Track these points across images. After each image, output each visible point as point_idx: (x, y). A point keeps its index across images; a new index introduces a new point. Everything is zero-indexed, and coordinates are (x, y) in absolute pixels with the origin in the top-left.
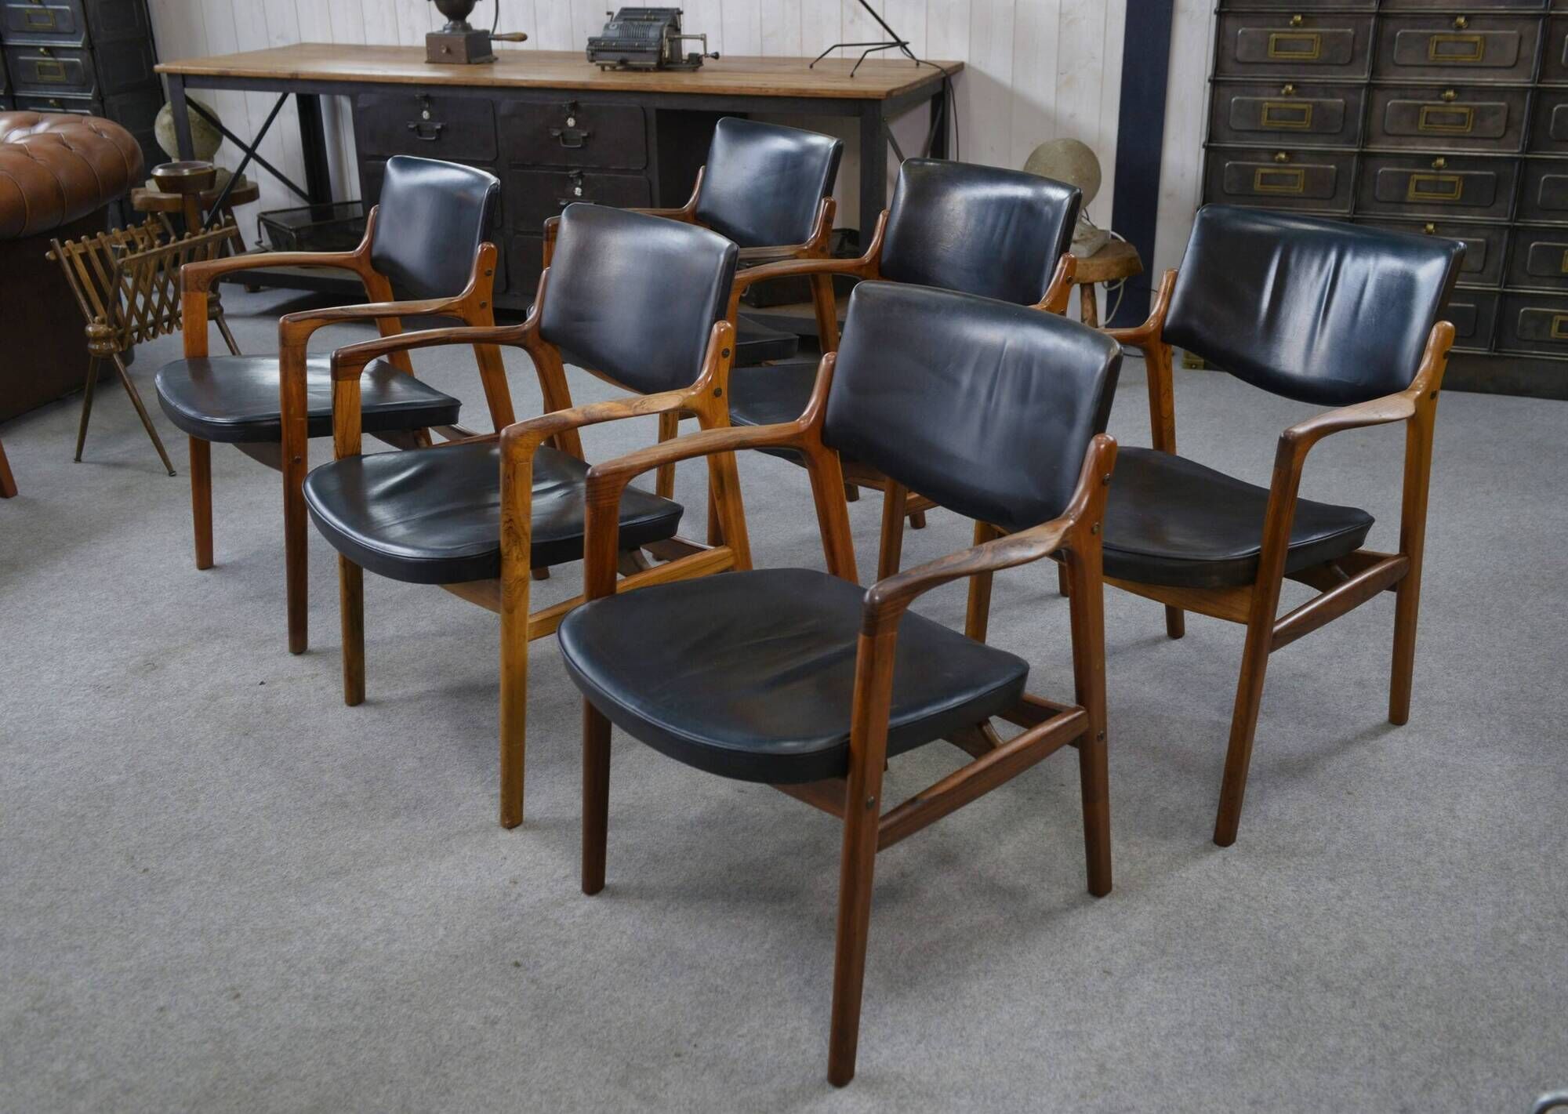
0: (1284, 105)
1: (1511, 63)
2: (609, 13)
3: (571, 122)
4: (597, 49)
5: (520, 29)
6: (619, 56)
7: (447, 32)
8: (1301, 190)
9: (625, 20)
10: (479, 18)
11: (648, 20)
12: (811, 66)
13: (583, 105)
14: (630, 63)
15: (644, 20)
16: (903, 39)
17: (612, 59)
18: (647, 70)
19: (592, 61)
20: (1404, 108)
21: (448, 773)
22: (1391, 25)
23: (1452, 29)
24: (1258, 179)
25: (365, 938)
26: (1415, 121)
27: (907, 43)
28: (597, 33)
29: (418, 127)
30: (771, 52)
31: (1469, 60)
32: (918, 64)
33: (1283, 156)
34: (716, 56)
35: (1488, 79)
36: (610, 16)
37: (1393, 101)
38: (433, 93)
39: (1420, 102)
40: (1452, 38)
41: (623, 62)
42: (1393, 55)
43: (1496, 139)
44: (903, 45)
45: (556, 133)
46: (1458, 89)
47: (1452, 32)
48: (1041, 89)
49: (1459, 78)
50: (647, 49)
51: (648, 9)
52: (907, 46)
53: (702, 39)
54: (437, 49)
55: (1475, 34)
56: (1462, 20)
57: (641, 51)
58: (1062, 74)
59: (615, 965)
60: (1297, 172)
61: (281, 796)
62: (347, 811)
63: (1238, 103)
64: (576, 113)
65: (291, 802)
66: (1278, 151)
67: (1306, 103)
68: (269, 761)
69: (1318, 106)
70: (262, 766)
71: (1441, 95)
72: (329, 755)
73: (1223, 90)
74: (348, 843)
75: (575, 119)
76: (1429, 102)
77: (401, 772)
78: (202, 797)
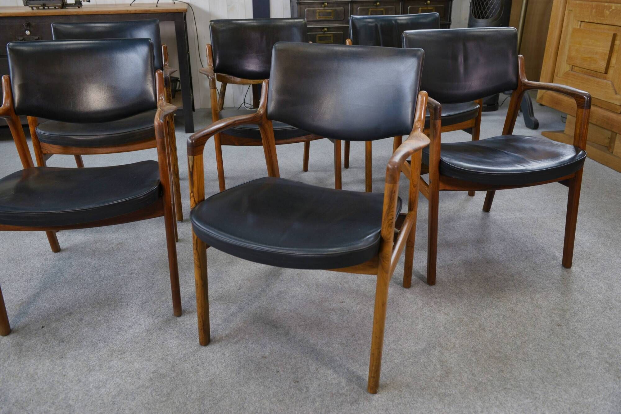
3: (28, 33)
4: (28, 0)
8: (332, 42)
13: (33, 24)
18: (57, 8)
19: (27, 5)
20: (363, 10)
24: (317, 39)
32: (174, 3)
33: (326, 29)
39: (368, 7)
48: (221, 12)
57: (52, 0)
58: (229, 5)
60: (331, 35)
61: (120, 384)
62: (168, 379)
63: (308, 11)
64: (30, 27)
65: (130, 385)
66: (323, 28)
67: (331, 9)
68: (91, 367)
69: (335, 10)
70: (90, 372)
71: (375, 4)
72: (124, 353)
73: (302, 6)
74: (187, 396)
75: (30, 31)
76: (371, 7)
77: (174, 348)
78: (71, 402)
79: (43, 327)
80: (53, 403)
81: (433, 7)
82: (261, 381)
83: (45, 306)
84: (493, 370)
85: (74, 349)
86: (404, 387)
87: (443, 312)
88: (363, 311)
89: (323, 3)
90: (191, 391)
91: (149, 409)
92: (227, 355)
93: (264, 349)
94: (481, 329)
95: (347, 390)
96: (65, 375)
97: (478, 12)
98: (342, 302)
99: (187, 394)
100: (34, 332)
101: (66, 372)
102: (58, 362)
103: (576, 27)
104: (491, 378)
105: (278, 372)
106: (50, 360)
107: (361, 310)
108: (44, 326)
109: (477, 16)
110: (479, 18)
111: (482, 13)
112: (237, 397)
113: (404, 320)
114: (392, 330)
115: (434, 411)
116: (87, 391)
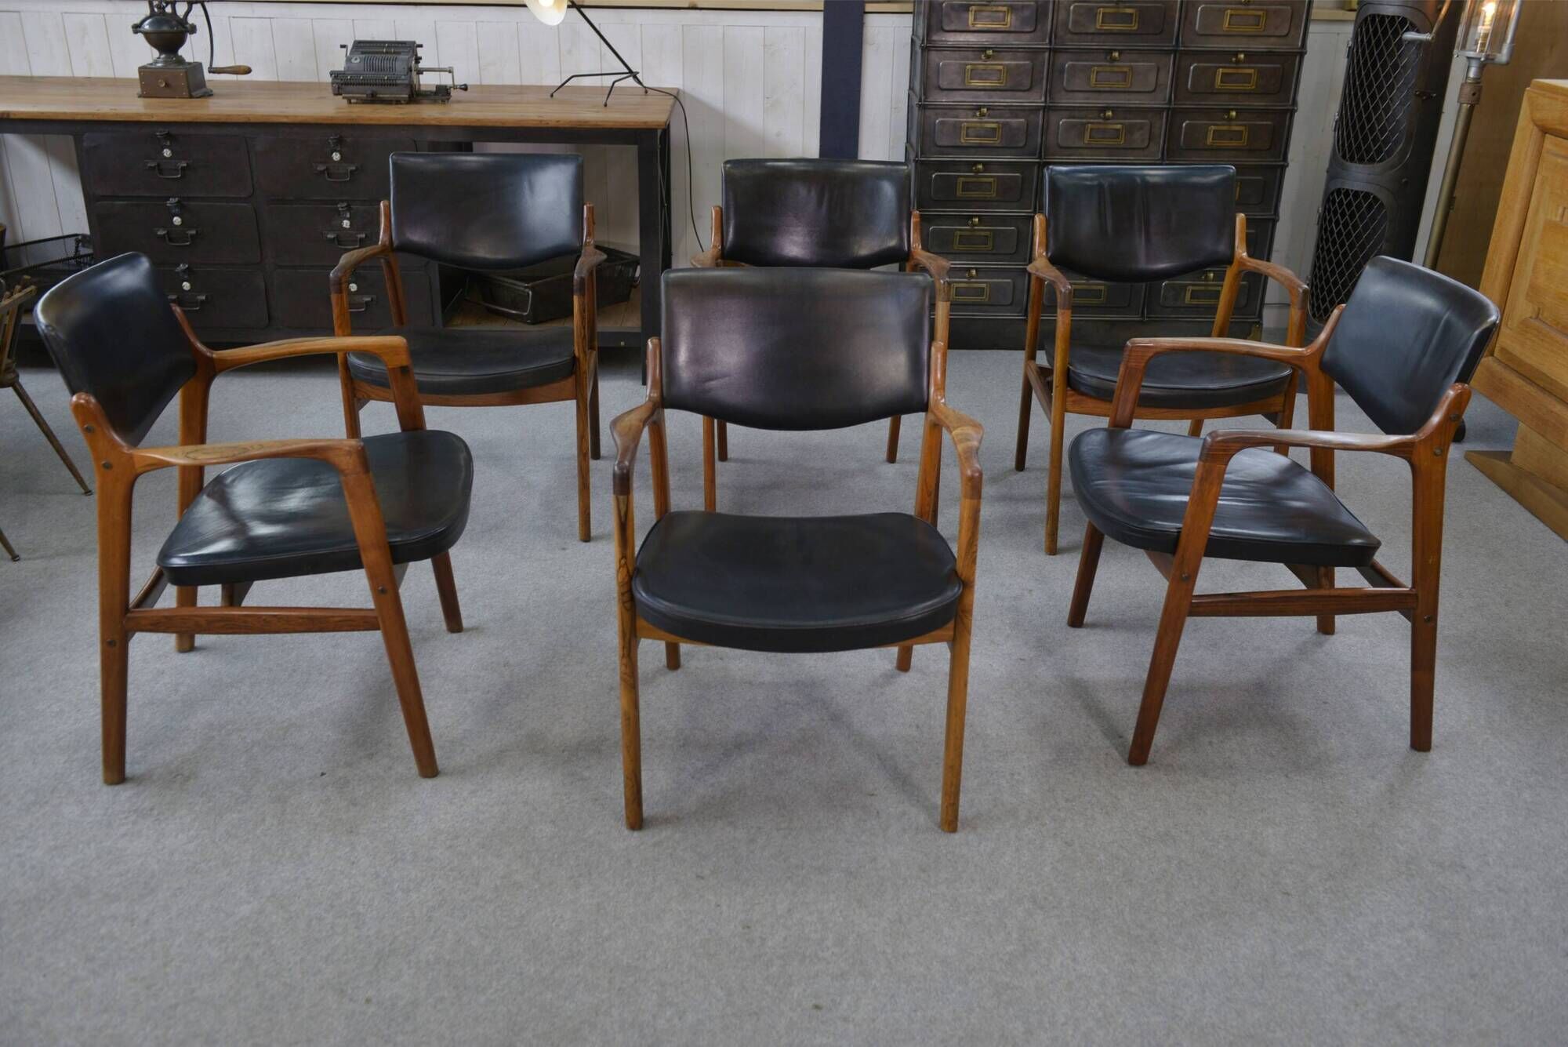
0: (978, 125)
1: (1151, 89)
2: (343, 46)
3: (336, 157)
4: (342, 83)
6: (369, 90)
7: (160, 65)
8: (994, 195)
9: (363, 53)
11: (387, 53)
12: (552, 96)
13: (349, 140)
14: (378, 96)
15: (383, 53)
16: (634, 70)
17: (364, 92)
18: (398, 102)
19: (338, 94)
20: (1073, 126)
21: (591, 832)
22: (1061, 58)
23: (1107, 61)
24: (959, 187)
25: (654, 1017)
26: (1081, 135)
27: (638, 73)
28: (340, 66)
29: (159, 165)
30: (490, 80)
31: (1121, 86)
32: (646, 92)
33: (980, 167)
34: (465, 88)
35: (1135, 101)
36: (344, 50)
37: (1064, 120)
38: (174, 131)
39: (1084, 121)
40: (1108, 69)
41: (373, 95)
42: (1063, 83)
43: (1143, 149)
44: (632, 74)
45: (321, 168)
46: (1114, 109)
47: (1108, 64)
49: (1112, 100)
50: (398, 82)
51: (384, 42)
52: (638, 76)
53: (450, 72)
54: (150, 82)
55: (1124, 65)
56: (1116, 54)
57: (391, 84)
58: (768, 98)
59: (903, 986)
60: (991, 180)
61: (444, 890)
62: (526, 892)
63: (942, 123)
64: (341, 147)
65: (460, 894)
66: (976, 163)
67: (997, 122)
68: (399, 855)
69: (1005, 125)
70: (396, 862)
71: (1102, 115)
72: (457, 837)
73: (929, 113)
74: (554, 924)
75: (341, 154)
76: (1092, 121)
77: (544, 839)
78: (360, 908)
79: (323, 774)
80: (332, 906)
81: (1245, 125)
82: (684, 917)
83: (329, 736)
84: (1116, 957)
85: (373, 819)
86: (937, 962)
87: (1062, 838)
88: (907, 817)
89: (979, 108)
90: (561, 917)
91: (487, 937)
92: (634, 865)
93: (703, 863)
94: (1124, 879)
95: (833, 953)
96: (353, 863)
97: (1350, 146)
98: (873, 795)
99: (553, 921)
100: (308, 781)
101: (356, 857)
102: (344, 839)
103: (1554, 219)
104: (1106, 971)
105: (719, 906)
106: (331, 834)
107: (904, 813)
108: (325, 771)
109: (1348, 156)
110: (1352, 159)
111: (1359, 148)
112: (637, 938)
113: (980, 843)
114: (949, 860)
115: (978, 1009)
116: (388, 894)
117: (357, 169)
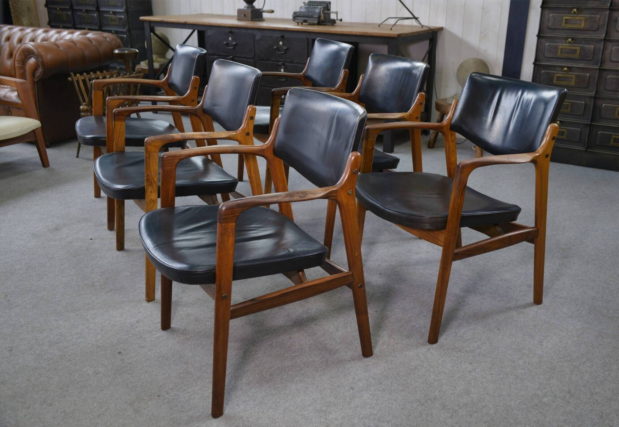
2: (304, 3)
3: (281, 43)
4: (296, 16)
5: (272, 9)
6: (304, 19)
7: (245, 9)
8: (573, 84)
9: (309, 5)
10: (257, 5)
11: (317, 5)
12: (379, 26)
13: (286, 36)
14: (308, 22)
15: (315, 6)
16: (416, 16)
17: (301, 20)
18: (314, 24)
19: (294, 21)
22: (616, 14)
24: (555, 78)
27: (418, 18)
28: (298, 10)
29: (227, 43)
32: (423, 27)
34: (341, 20)
37: (615, 47)
38: (234, 30)
41: (306, 21)
42: (616, 27)
44: (416, 18)
45: (275, 47)
48: (473, 39)
50: (314, 16)
53: (337, 13)
54: (241, 15)
57: (311, 17)
58: (482, 33)
60: (574, 76)
63: (549, 46)
64: (283, 40)
66: (564, 67)
67: (576, 47)
69: (582, 48)
117: (287, 49)
